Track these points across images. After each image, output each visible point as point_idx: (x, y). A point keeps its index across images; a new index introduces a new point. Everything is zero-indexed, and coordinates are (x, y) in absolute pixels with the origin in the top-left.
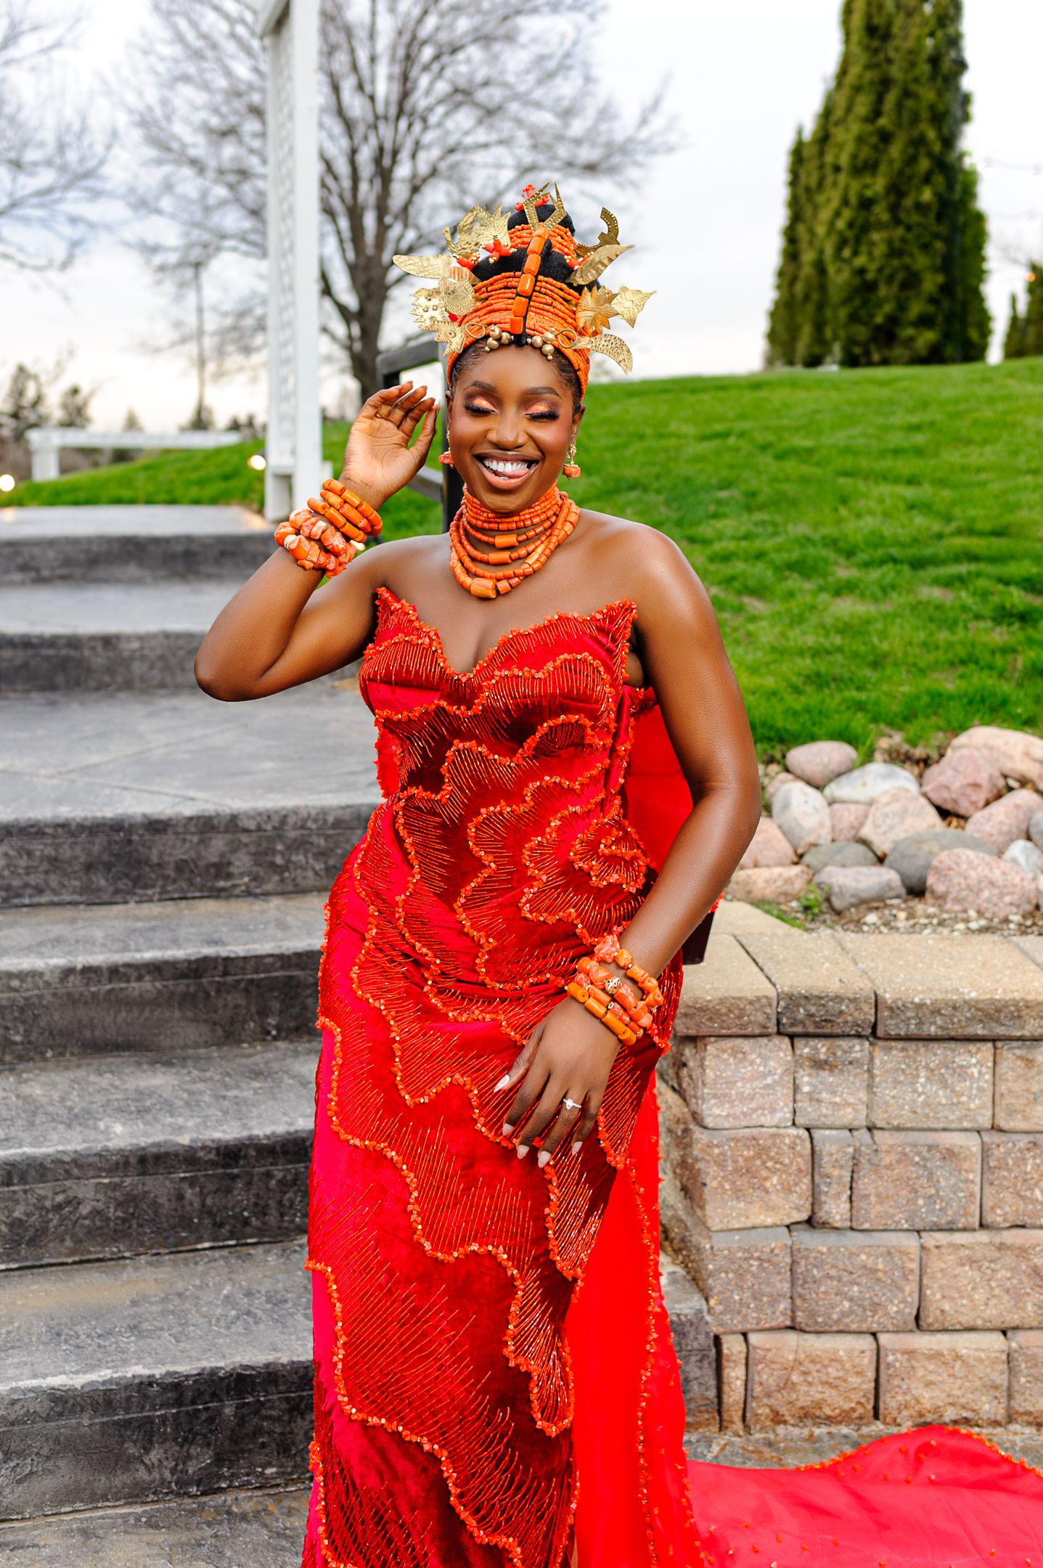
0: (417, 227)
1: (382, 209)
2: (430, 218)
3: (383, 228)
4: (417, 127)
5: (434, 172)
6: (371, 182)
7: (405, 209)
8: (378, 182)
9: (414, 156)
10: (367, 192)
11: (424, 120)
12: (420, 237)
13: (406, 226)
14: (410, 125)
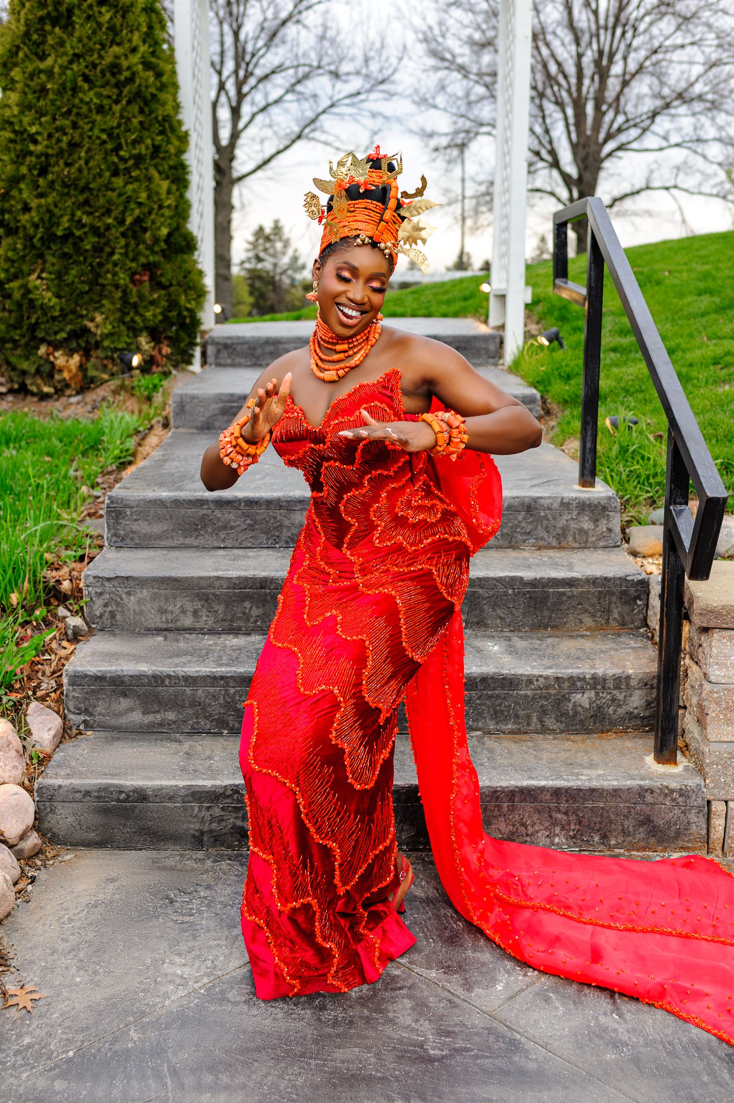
0: (625, 113)
1: (599, 101)
2: (636, 106)
3: (599, 113)
4: (629, 35)
5: (640, 69)
6: (592, 79)
7: (617, 99)
8: (597, 78)
9: (625, 58)
10: (589, 86)
11: (635, 29)
12: (627, 121)
13: (617, 112)
14: (624, 33)
